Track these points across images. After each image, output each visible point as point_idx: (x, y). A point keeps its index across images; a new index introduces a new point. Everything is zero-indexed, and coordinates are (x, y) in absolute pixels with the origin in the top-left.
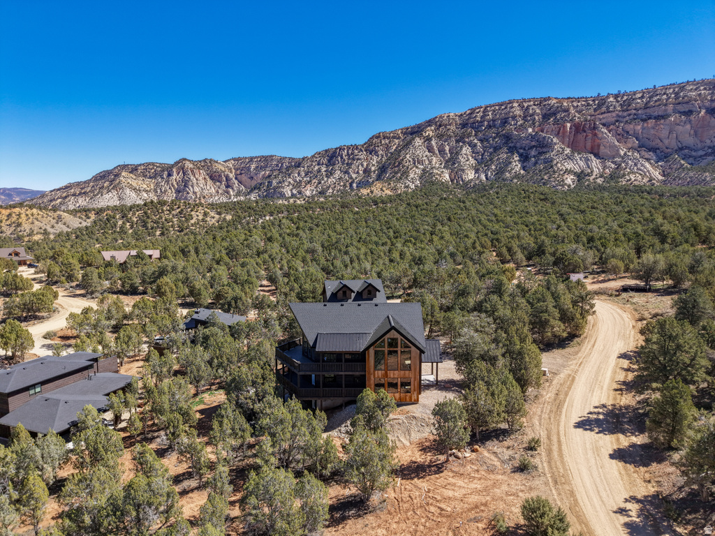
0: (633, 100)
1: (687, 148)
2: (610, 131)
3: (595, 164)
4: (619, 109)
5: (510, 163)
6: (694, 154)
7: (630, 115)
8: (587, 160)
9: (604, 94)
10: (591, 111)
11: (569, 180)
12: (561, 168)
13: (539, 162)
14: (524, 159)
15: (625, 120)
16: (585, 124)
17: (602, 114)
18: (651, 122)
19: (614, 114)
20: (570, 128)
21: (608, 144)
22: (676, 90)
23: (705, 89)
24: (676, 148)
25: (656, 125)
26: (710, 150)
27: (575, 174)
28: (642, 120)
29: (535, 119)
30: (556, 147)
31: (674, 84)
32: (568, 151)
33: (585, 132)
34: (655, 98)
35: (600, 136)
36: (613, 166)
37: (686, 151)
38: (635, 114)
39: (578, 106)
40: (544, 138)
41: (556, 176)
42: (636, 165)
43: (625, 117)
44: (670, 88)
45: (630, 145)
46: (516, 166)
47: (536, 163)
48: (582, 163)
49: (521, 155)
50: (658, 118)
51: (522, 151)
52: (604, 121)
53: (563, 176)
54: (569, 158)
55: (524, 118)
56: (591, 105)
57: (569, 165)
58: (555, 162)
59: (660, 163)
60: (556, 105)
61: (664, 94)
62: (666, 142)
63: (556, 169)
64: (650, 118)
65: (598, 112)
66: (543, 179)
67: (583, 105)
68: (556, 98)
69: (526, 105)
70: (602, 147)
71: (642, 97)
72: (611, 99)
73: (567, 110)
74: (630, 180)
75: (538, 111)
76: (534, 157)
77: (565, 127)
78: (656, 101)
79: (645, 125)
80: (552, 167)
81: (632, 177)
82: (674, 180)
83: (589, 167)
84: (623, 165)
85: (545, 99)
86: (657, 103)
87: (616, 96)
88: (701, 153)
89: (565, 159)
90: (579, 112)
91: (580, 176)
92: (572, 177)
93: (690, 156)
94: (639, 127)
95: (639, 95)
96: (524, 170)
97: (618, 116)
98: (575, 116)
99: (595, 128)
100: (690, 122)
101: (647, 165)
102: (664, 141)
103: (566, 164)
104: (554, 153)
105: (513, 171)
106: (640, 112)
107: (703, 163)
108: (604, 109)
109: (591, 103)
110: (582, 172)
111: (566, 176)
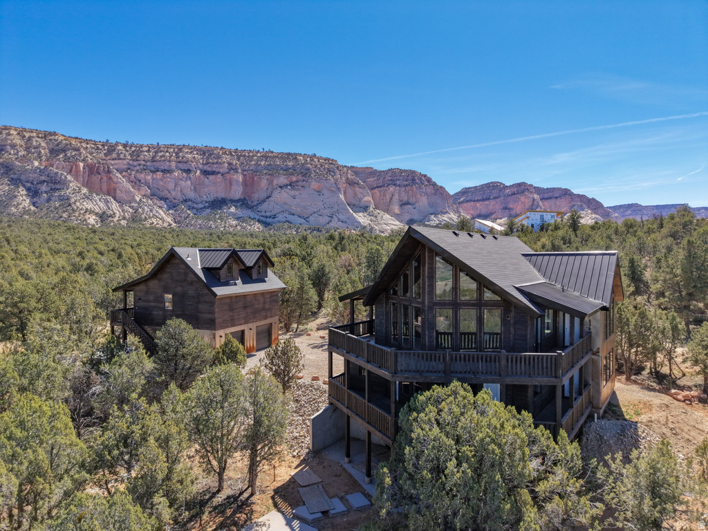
0: (141, 152)
1: (190, 200)
2: (123, 177)
3: (115, 206)
4: (129, 157)
5: (16, 197)
6: (196, 206)
7: (140, 165)
8: (107, 202)
9: (113, 141)
10: (102, 155)
11: (92, 220)
12: (80, 207)
13: (53, 199)
14: (34, 193)
15: (136, 169)
16: (98, 167)
17: (113, 159)
18: (159, 174)
19: (125, 162)
20: (84, 168)
21: (124, 189)
22: (176, 150)
23: (197, 154)
24: (182, 199)
25: (164, 178)
26: (207, 204)
27: (96, 214)
28: (151, 171)
29: (40, 152)
30: (71, 185)
31: (173, 145)
32: (85, 190)
33: (99, 174)
34: (160, 154)
35: (115, 180)
36: (131, 210)
37: (190, 203)
38: (144, 165)
39: (87, 148)
40: (56, 173)
41: (77, 215)
42: (151, 211)
43: (135, 166)
44: (171, 148)
45: (143, 193)
46: (23, 200)
47: (49, 200)
48: (102, 205)
49: (28, 189)
50: (164, 171)
51: (29, 185)
52: (116, 166)
53: (84, 215)
54: (86, 197)
55: (27, 149)
56: (101, 149)
57: (88, 205)
58: (73, 200)
59: (170, 212)
60: (64, 142)
61: (167, 152)
62: (173, 193)
63: (75, 207)
64: (158, 171)
65: (109, 157)
66: (61, 217)
67: (92, 148)
68: (63, 135)
69: (27, 135)
70: (118, 192)
71: (149, 151)
72: (120, 147)
73: (78, 150)
74: (153, 223)
75: (43, 144)
76: (46, 192)
77: (77, 166)
78: (161, 157)
79: (155, 176)
80: (70, 205)
81: (154, 220)
82: (188, 226)
83: (109, 209)
84: (140, 210)
85: (51, 134)
86: (163, 159)
87: (125, 146)
88: (201, 206)
89: (83, 198)
90: (91, 154)
91: (103, 217)
92: (94, 217)
93: (193, 208)
94: (149, 178)
95: (146, 149)
96: (34, 206)
97: (128, 164)
98: (87, 157)
99: (109, 172)
100: (190, 178)
101: (160, 211)
102: (171, 192)
103: (85, 203)
104: (69, 190)
105: (21, 206)
106: (148, 164)
107: (204, 213)
108: (114, 155)
109: (101, 147)
110: (104, 213)
111: (88, 216)
